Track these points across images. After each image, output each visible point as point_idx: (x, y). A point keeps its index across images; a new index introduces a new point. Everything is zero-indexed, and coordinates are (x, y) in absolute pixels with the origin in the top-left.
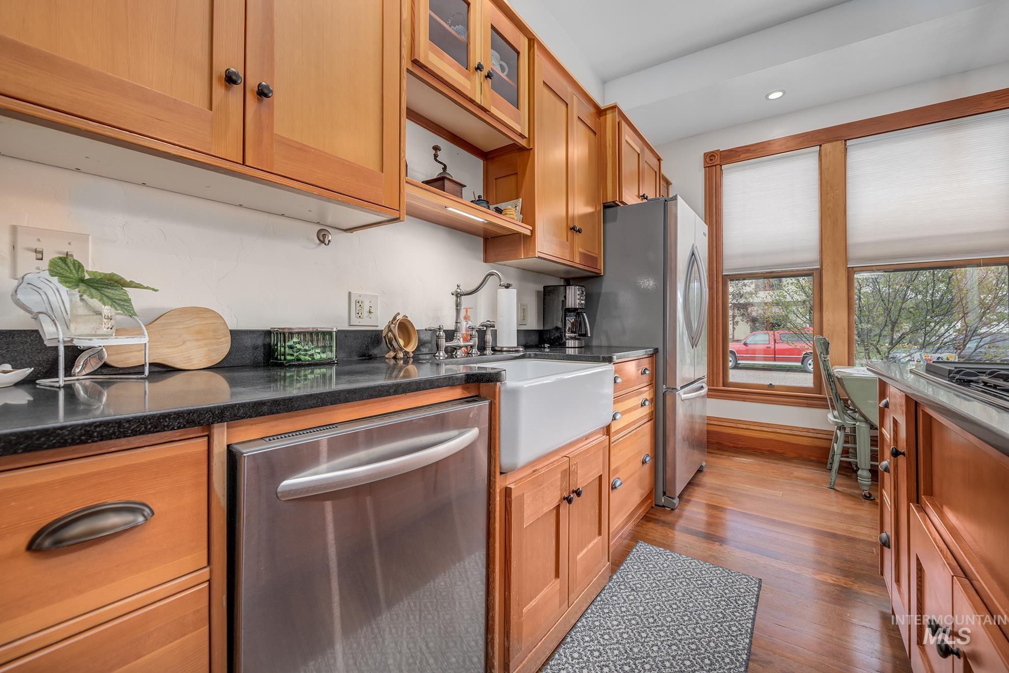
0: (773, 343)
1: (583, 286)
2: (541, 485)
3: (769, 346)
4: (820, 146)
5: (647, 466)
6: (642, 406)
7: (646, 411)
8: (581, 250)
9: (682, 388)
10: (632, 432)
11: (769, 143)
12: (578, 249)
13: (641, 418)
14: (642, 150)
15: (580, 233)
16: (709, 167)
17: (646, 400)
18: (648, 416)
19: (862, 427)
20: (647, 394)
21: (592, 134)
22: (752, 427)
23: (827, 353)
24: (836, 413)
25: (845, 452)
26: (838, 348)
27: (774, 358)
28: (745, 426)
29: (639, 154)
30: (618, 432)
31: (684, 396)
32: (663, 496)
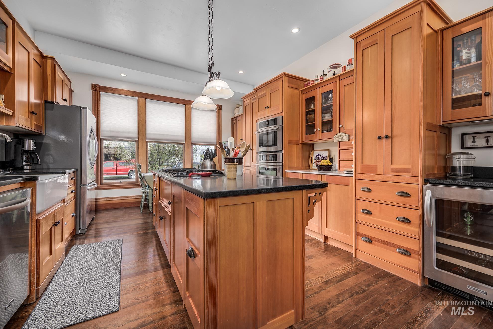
0: (115, 167)
1: (34, 140)
2: (47, 219)
3: (114, 168)
4: (138, 98)
5: (74, 217)
6: (72, 193)
7: (73, 195)
8: (35, 123)
9: (88, 184)
10: (69, 204)
11: (120, 90)
12: (34, 123)
13: (71, 198)
14: (64, 78)
15: (36, 115)
16: (94, 90)
17: (73, 190)
18: (73, 197)
19: (150, 191)
20: (73, 188)
21: (39, 67)
22: (113, 199)
23: (140, 169)
24: (143, 189)
25: (145, 200)
26: (144, 168)
27: (116, 174)
28: (110, 199)
29: (62, 80)
30: (67, 201)
31: (89, 188)
32: (80, 230)
